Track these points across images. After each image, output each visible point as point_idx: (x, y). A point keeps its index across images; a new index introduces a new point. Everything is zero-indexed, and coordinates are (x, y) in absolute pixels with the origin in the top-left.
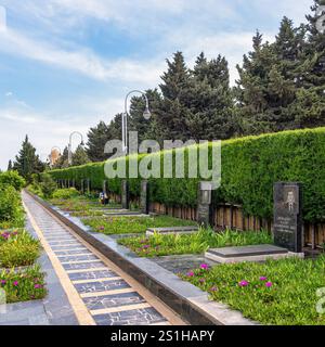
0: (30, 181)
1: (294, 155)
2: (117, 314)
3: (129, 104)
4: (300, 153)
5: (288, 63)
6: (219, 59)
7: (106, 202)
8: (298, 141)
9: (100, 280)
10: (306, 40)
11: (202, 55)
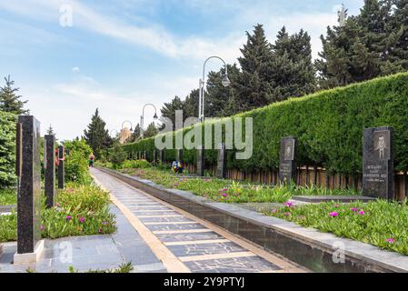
0: (98, 157)
1: (384, 102)
2: (193, 245)
3: (207, 78)
4: (391, 99)
5: (374, 35)
6: (301, 33)
7: (179, 170)
8: (389, 87)
9: (174, 223)
10: (392, 13)
11: (283, 29)
